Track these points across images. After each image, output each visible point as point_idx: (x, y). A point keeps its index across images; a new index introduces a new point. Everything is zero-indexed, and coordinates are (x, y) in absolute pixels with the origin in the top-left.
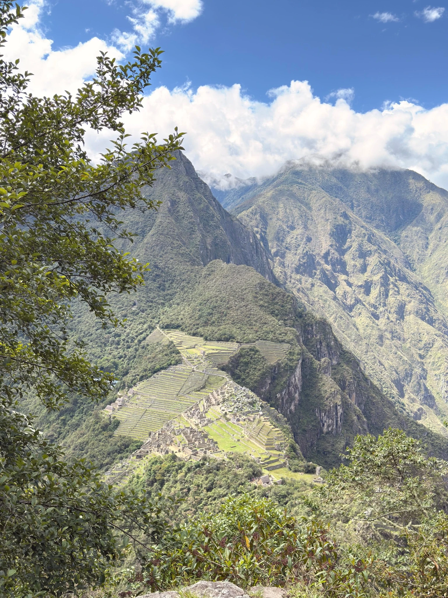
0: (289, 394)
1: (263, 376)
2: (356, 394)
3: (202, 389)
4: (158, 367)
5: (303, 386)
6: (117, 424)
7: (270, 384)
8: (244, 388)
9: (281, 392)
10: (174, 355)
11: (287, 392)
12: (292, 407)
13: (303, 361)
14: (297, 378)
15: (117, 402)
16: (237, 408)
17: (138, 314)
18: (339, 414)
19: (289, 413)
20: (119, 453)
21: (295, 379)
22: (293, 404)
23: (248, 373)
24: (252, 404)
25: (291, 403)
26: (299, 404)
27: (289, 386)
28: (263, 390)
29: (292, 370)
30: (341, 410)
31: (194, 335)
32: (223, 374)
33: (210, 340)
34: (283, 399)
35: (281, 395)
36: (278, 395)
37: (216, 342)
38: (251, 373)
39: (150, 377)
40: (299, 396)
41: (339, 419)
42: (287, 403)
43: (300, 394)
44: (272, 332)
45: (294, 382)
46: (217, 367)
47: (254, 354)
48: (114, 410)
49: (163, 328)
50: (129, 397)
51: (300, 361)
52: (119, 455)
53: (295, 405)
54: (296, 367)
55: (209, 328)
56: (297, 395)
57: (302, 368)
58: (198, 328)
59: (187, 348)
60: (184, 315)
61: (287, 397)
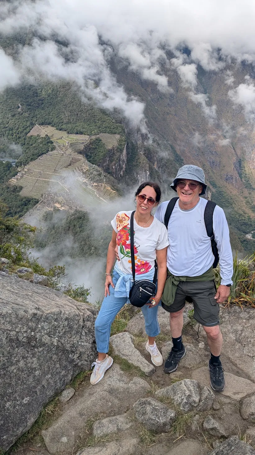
0: (120, 165)
1: (105, 156)
2: (157, 162)
3: (69, 166)
4: (41, 152)
5: (127, 160)
6: (21, 188)
7: (108, 160)
8: (94, 165)
9: (115, 165)
10: (49, 144)
11: (119, 164)
12: (122, 173)
13: (128, 144)
14: (124, 156)
15: (18, 174)
16: (91, 178)
17: (22, 114)
18: (147, 176)
19: (120, 176)
20: (25, 205)
21: (123, 157)
22: (122, 171)
23: (95, 154)
24: (100, 175)
25: (121, 170)
26: (125, 171)
27: (119, 161)
28: (105, 164)
29: (121, 151)
30: (148, 173)
31: (60, 130)
32: (81, 157)
33: (71, 133)
34: (116, 169)
35: (115, 166)
36: (114, 167)
37: (75, 135)
38: (97, 154)
39: (37, 159)
40: (125, 166)
41: (147, 178)
42: (118, 171)
43: (126, 165)
44: (109, 127)
45: (122, 158)
46: (77, 152)
47: (99, 143)
48: (17, 179)
49: (40, 125)
50: (25, 172)
51: (126, 146)
52: (26, 207)
53: (123, 171)
54: (123, 149)
55: (69, 125)
56: (124, 166)
57: (127, 149)
58: (62, 125)
59: (57, 139)
60: (52, 115)
61: (119, 167)
